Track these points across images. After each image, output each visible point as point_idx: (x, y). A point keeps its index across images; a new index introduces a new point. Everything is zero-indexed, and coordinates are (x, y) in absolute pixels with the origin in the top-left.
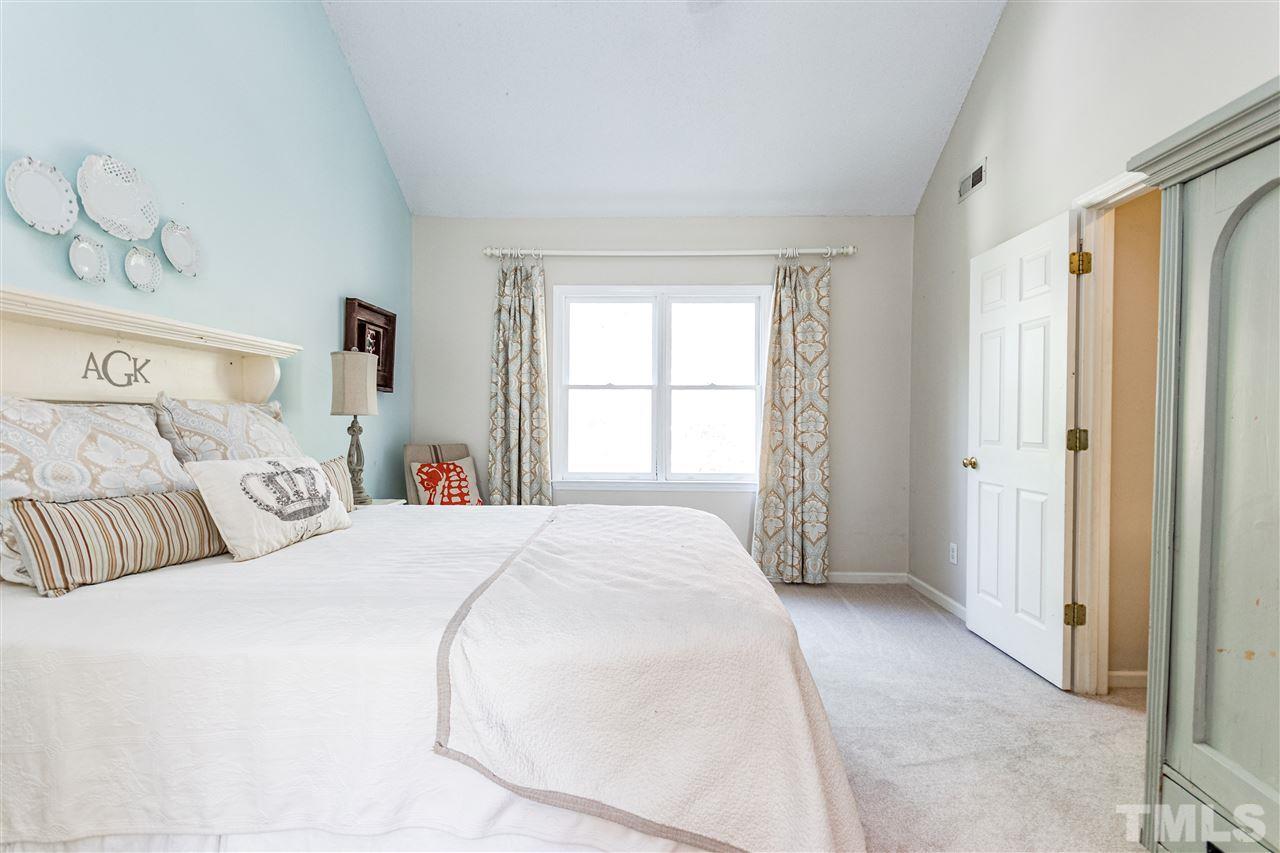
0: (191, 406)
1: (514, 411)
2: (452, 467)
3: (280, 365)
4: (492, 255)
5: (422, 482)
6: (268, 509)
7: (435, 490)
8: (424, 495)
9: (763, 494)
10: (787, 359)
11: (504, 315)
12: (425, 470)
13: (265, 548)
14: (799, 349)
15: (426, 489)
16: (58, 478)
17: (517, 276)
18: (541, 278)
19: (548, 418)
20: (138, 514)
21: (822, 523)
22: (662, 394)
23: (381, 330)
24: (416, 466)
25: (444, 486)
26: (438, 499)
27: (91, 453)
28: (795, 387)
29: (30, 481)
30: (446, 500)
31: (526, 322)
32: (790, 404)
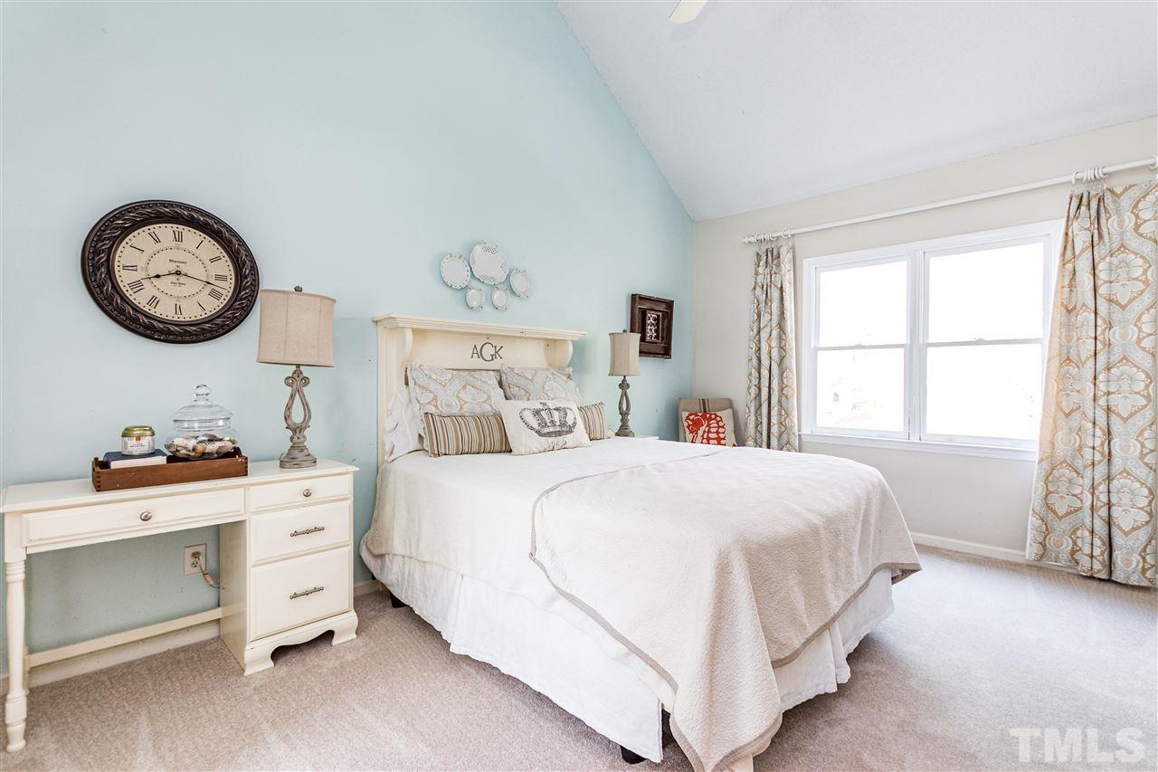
0: (516, 371)
1: (765, 372)
2: (713, 416)
3: (573, 345)
4: (750, 242)
5: (688, 427)
6: (532, 429)
7: (697, 433)
8: (689, 436)
9: (1046, 465)
10: (1084, 305)
11: (758, 290)
12: (691, 417)
13: (528, 450)
14: (1102, 290)
15: (691, 432)
16: (447, 405)
17: (769, 257)
18: (790, 255)
19: (795, 378)
20: (473, 425)
21: (1142, 509)
22: (916, 352)
23: (660, 314)
24: (685, 415)
25: (704, 431)
26: (699, 439)
27: (462, 395)
28: (1096, 338)
29: (436, 406)
30: (705, 441)
31: (775, 295)
32: (1087, 359)
